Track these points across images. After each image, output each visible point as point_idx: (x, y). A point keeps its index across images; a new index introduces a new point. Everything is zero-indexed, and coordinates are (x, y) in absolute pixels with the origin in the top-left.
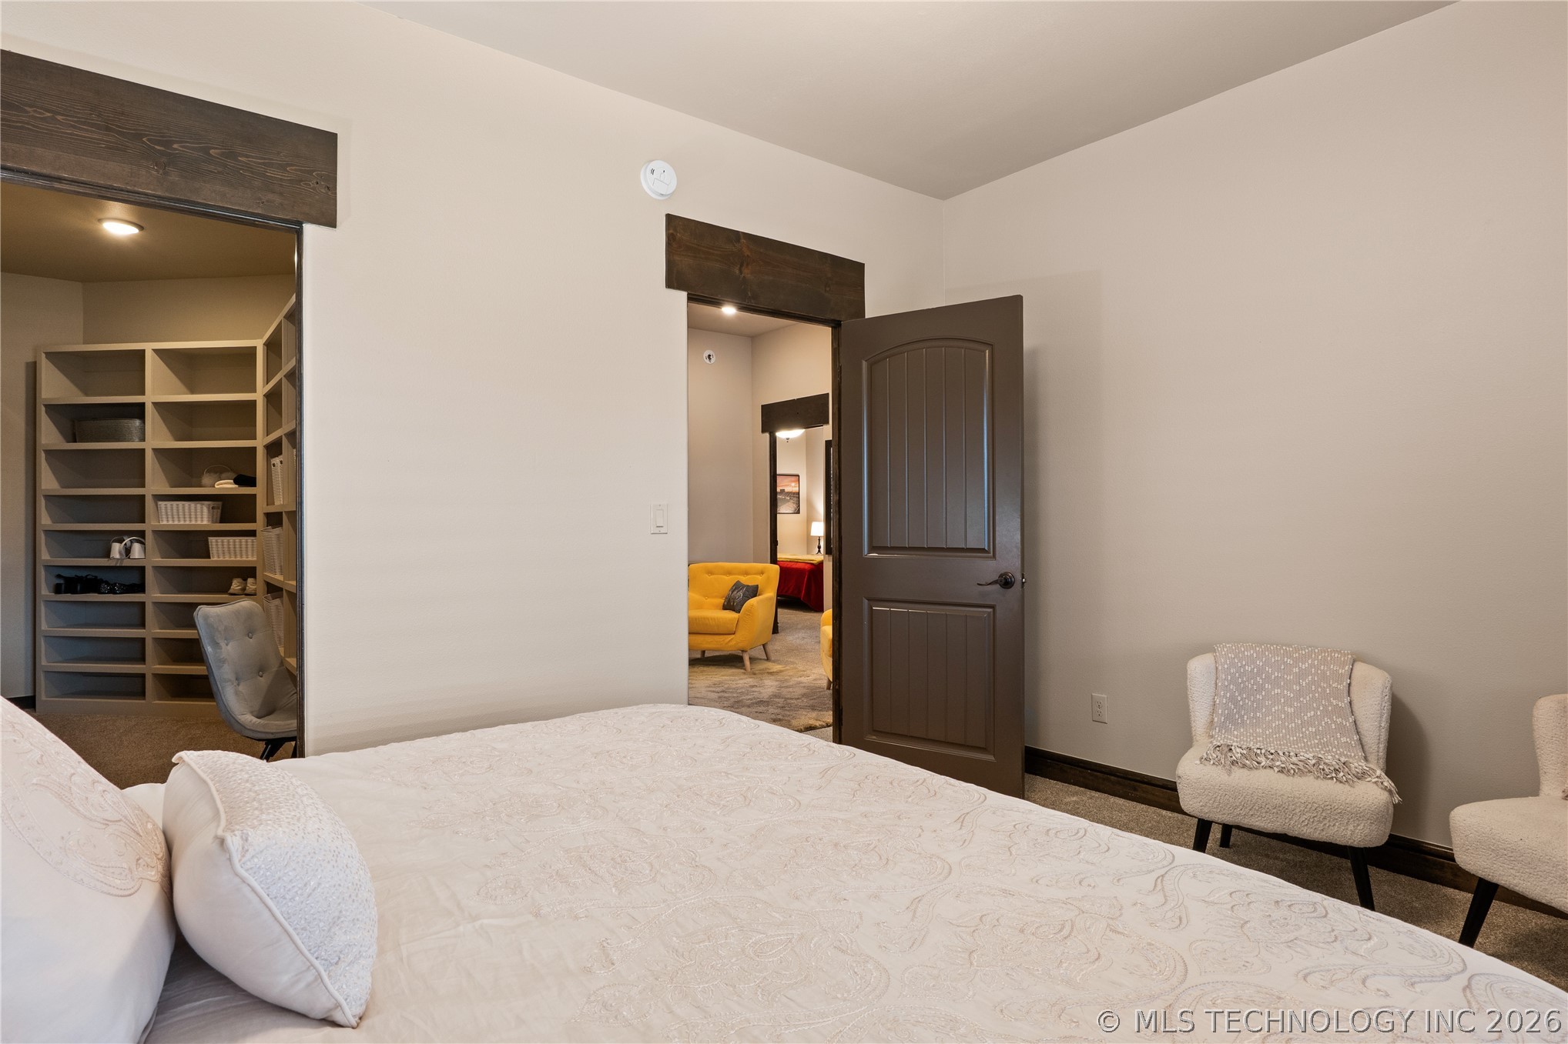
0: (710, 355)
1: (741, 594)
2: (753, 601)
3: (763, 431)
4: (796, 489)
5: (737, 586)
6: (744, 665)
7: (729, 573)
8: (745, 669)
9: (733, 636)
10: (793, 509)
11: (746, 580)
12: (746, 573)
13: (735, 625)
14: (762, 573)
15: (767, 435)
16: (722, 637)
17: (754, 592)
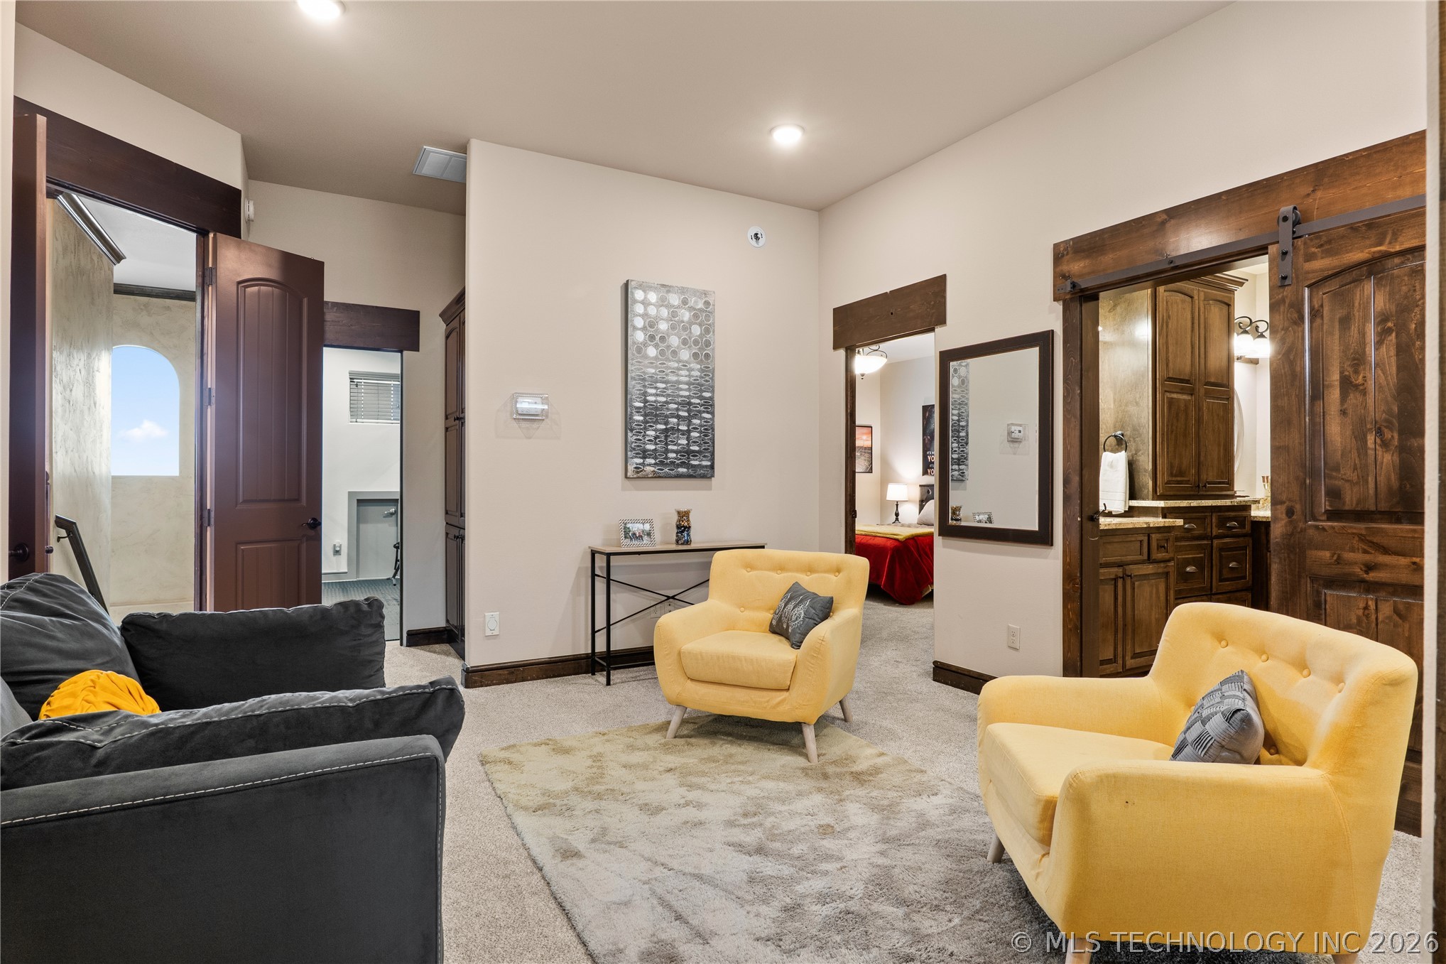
0: (756, 235)
1: (801, 611)
2: (823, 629)
3: (836, 347)
4: (868, 444)
5: (795, 594)
6: (804, 745)
7: (781, 567)
8: (806, 756)
9: (785, 694)
10: (864, 467)
11: (811, 583)
12: (810, 569)
13: (790, 674)
14: (838, 570)
15: (842, 353)
16: (765, 693)
17: (825, 609)
